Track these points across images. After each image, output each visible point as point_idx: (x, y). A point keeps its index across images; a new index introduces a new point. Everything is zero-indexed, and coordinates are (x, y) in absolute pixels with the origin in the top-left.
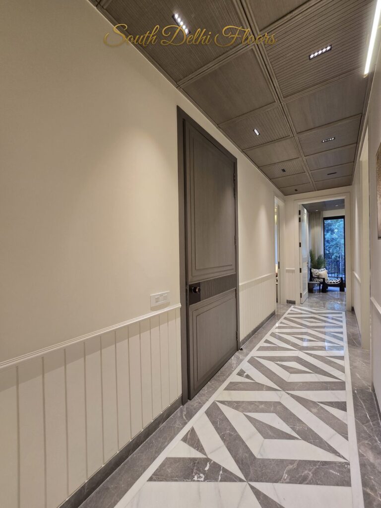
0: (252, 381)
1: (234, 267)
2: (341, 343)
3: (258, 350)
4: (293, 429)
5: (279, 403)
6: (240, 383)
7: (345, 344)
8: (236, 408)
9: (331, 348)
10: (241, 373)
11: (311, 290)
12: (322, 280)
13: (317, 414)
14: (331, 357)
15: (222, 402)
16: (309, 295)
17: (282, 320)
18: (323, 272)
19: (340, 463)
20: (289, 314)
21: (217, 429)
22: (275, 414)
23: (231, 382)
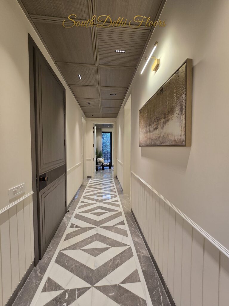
0: (80, 228)
1: (64, 160)
2: (115, 194)
3: (78, 209)
4: (107, 244)
5: (97, 234)
6: (73, 232)
7: (117, 194)
8: (75, 248)
9: (112, 198)
10: (72, 226)
11: (97, 170)
12: (102, 164)
13: (115, 232)
14: (113, 201)
15: (65, 249)
16: (97, 172)
17: (87, 188)
18: (102, 160)
19: (128, 248)
20: (90, 184)
21: (66, 268)
22: (97, 241)
23: (67, 234)
